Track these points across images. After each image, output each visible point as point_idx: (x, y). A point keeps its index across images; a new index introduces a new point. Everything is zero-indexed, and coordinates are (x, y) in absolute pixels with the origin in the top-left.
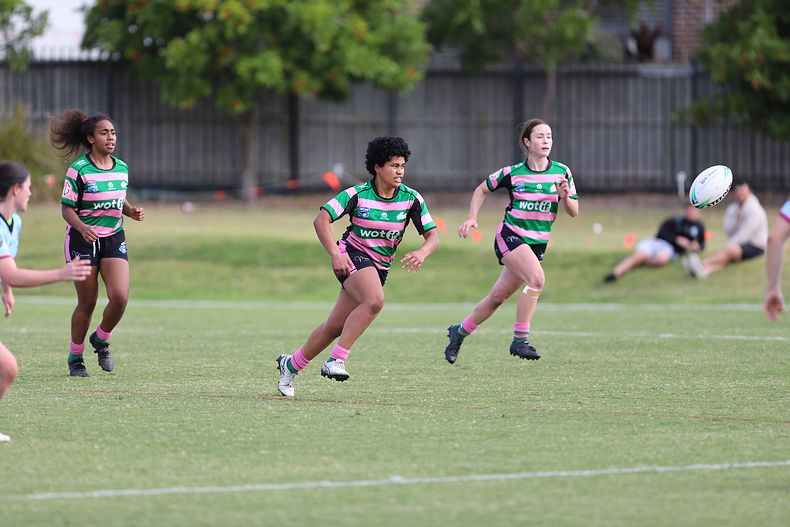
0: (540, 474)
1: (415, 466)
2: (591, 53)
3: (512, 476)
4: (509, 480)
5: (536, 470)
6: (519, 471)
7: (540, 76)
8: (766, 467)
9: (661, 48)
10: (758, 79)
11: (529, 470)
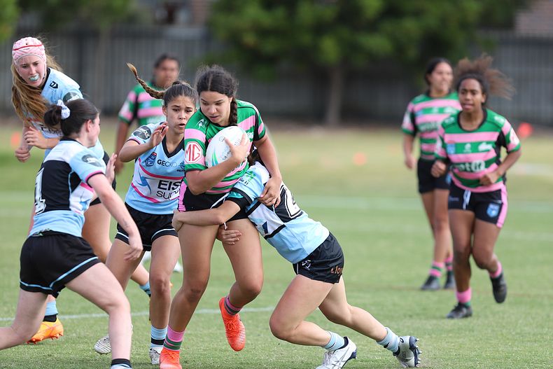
0: (94, 315)
1: (6, 309)
2: (132, 19)
3: (74, 317)
4: (72, 320)
5: (91, 313)
6: (80, 313)
7: (95, 34)
8: (252, 312)
9: (182, 16)
10: (250, 39)
11: (87, 312)
